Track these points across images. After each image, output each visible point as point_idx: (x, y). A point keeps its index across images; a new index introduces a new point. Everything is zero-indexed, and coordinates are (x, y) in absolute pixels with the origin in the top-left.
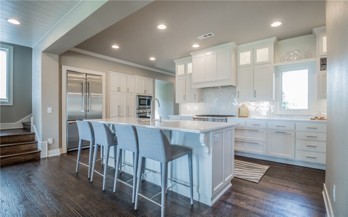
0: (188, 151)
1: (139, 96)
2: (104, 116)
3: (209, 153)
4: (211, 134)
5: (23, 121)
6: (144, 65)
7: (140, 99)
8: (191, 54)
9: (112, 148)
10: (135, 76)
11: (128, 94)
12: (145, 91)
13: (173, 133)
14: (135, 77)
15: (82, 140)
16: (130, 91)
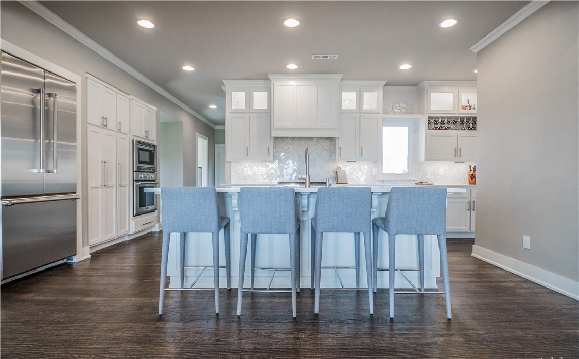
1: (139, 143)
2: (80, 182)
7: (139, 149)
8: (270, 76)
10: (130, 97)
11: (119, 135)
12: (147, 132)
16: (122, 129)
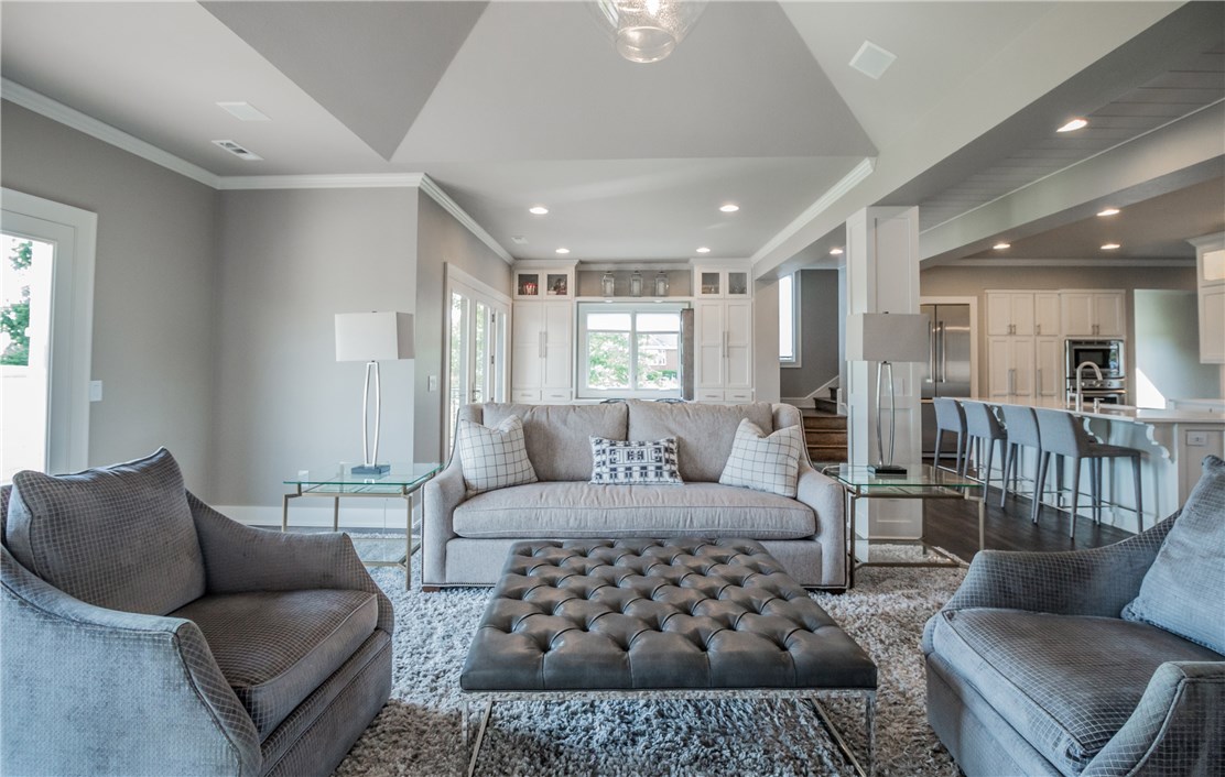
0: (1136, 456)
1: (1074, 343)
2: (975, 389)
3: (1171, 458)
4: (1176, 428)
5: (817, 396)
6: (1084, 258)
7: (1077, 351)
9: (997, 443)
10: (1059, 292)
11: (1039, 339)
12: (1096, 328)
13: (1114, 425)
14: (1059, 294)
15: (942, 431)
16: (1043, 331)
